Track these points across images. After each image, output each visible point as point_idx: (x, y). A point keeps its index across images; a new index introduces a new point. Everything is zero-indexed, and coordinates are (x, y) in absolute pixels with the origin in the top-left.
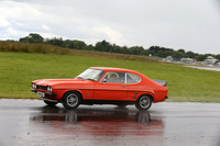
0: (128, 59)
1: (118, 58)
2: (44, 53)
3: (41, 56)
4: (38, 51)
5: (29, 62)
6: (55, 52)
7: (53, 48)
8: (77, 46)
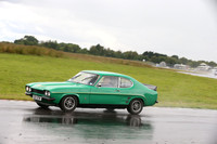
0: (122, 63)
1: (112, 62)
2: (39, 55)
3: (36, 58)
4: (33, 53)
5: (23, 64)
6: (49, 55)
7: (47, 50)
8: (71, 50)
